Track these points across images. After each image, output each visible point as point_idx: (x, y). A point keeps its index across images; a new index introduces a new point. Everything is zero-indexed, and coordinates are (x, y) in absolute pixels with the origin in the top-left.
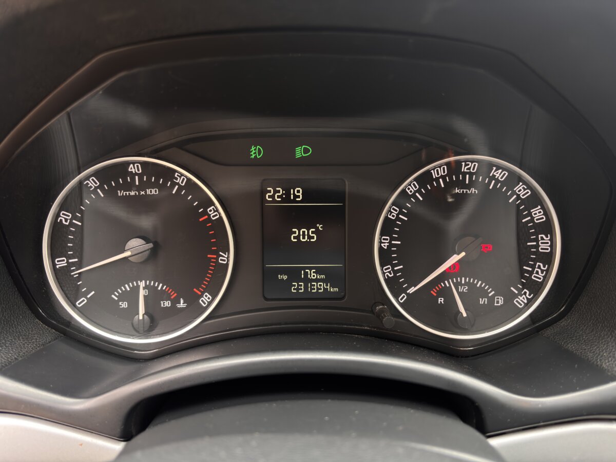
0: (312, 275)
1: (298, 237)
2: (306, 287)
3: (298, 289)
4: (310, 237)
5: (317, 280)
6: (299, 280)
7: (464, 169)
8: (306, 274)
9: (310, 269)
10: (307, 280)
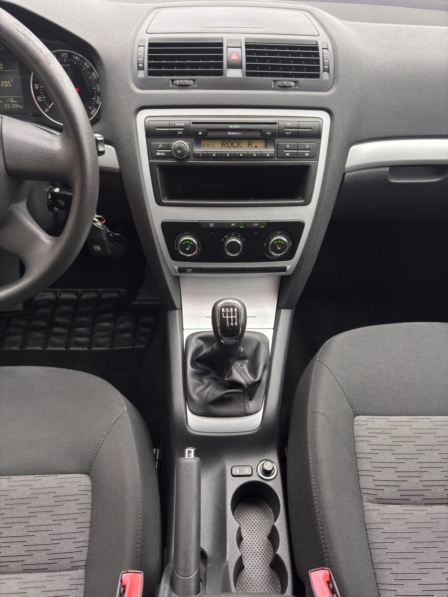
0: (12, 101)
1: (3, 85)
2: (10, 106)
3: (7, 107)
4: (9, 85)
5: (14, 103)
6: (7, 103)
7: (63, 56)
8: (9, 100)
9: (11, 98)
10: (10, 103)
